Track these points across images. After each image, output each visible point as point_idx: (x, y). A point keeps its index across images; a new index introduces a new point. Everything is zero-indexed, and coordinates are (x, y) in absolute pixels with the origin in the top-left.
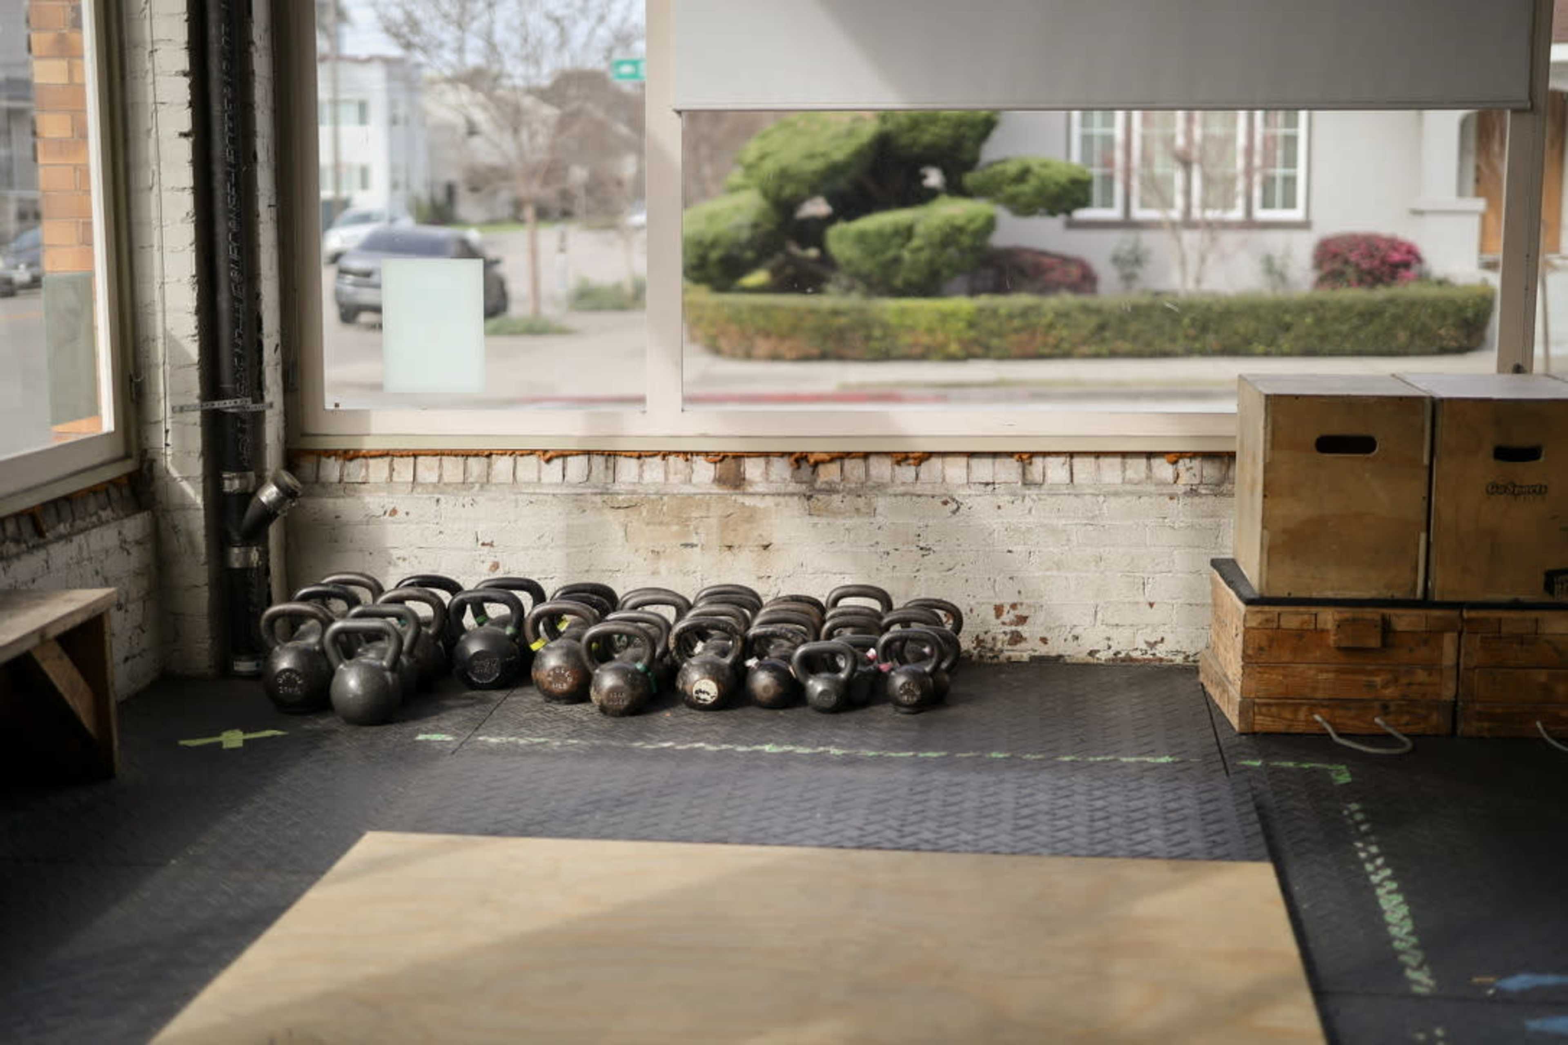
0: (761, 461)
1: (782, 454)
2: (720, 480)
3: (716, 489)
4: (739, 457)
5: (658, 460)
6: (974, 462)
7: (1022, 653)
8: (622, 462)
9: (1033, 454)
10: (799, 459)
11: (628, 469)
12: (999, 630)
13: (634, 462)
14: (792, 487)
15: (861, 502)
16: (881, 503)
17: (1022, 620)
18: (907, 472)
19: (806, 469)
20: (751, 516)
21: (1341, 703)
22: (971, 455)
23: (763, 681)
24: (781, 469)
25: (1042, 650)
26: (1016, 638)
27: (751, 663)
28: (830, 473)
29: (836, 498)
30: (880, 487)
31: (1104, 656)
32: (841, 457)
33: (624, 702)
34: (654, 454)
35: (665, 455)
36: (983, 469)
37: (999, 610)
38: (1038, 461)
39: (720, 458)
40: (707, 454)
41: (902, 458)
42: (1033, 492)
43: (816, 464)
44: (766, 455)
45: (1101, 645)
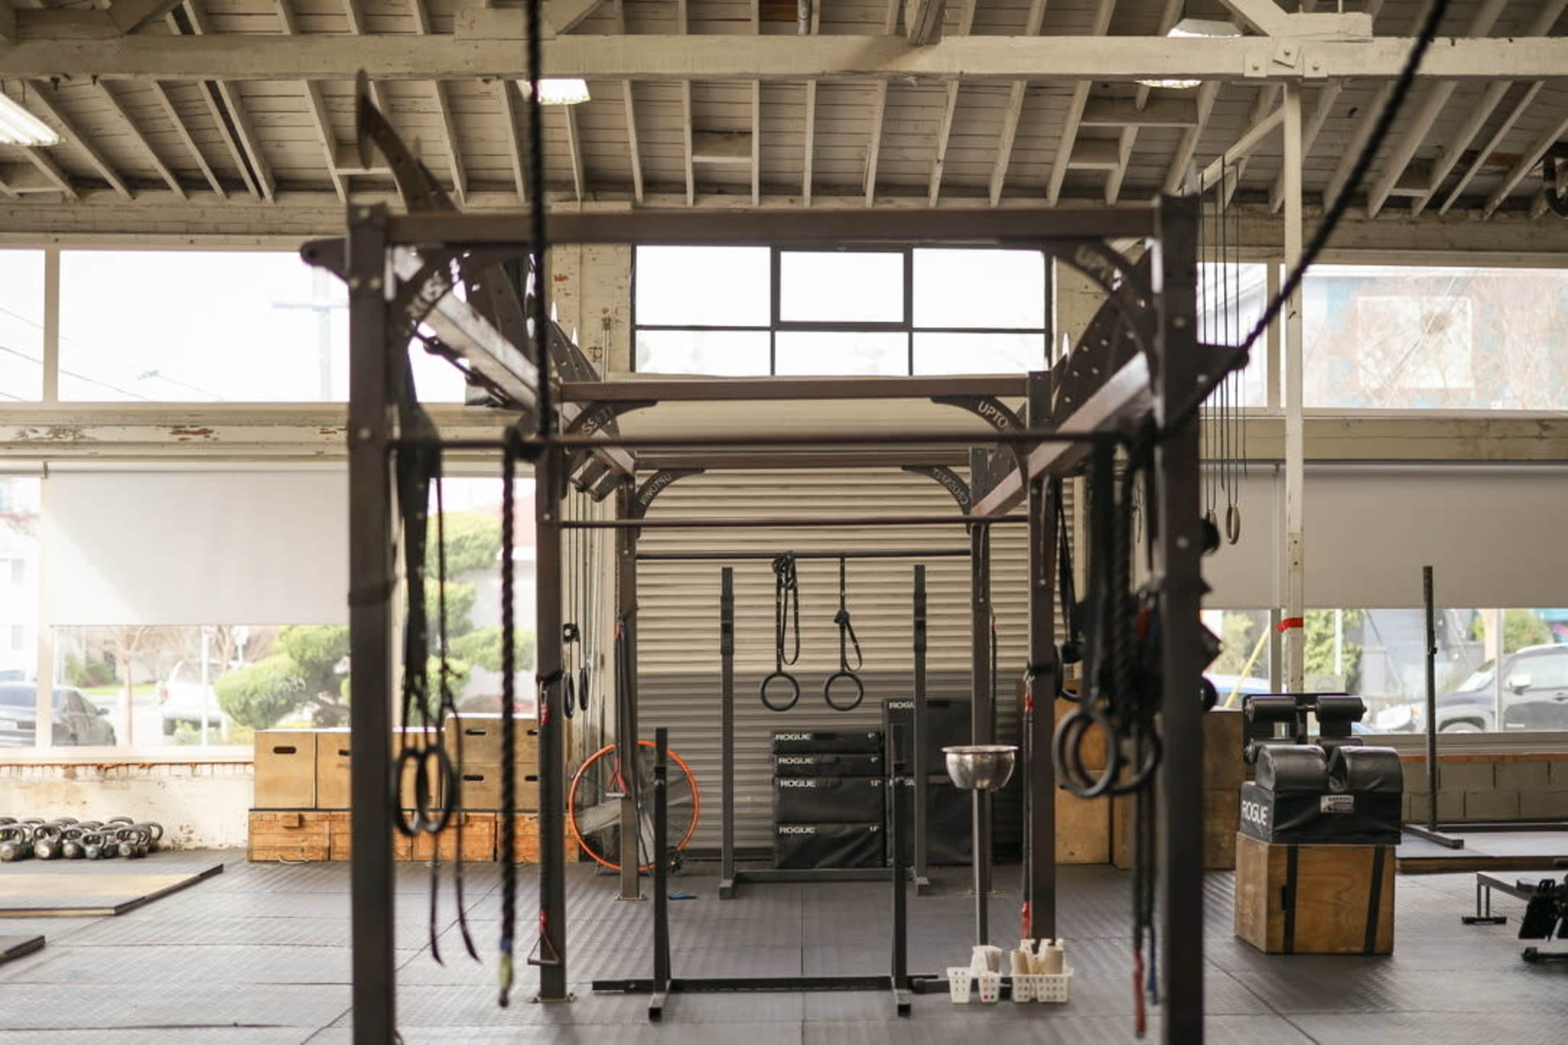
0: (83, 768)
1: (92, 765)
2: (66, 776)
3: (63, 780)
4: (74, 766)
5: (40, 768)
6: (173, 767)
7: (191, 846)
8: (24, 768)
9: (196, 764)
10: (100, 767)
11: (27, 771)
12: (181, 836)
13: (30, 769)
14: (96, 778)
15: (124, 784)
16: (133, 784)
17: (191, 832)
18: (144, 771)
19: (102, 770)
20: (77, 790)
21: (286, 849)
22: (171, 764)
23: (69, 848)
24: (92, 771)
25: (199, 844)
26: (189, 840)
27: (65, 841)
28: (112, 772)
29: (114, 782)
30: (133, 778)
31: (225, 847)
32: (118, 765)
33: (10, 856)
34: (38, 765)
35: (43, 766)
36: (176, 770)
37: (181, 829)
38: (198, 767)
39: (67, 766)
40: (61, 765)
41: (143, 766)
42: (196, 779)
43: (107, 769)
44: (86, 765)
45: (223, 842)
